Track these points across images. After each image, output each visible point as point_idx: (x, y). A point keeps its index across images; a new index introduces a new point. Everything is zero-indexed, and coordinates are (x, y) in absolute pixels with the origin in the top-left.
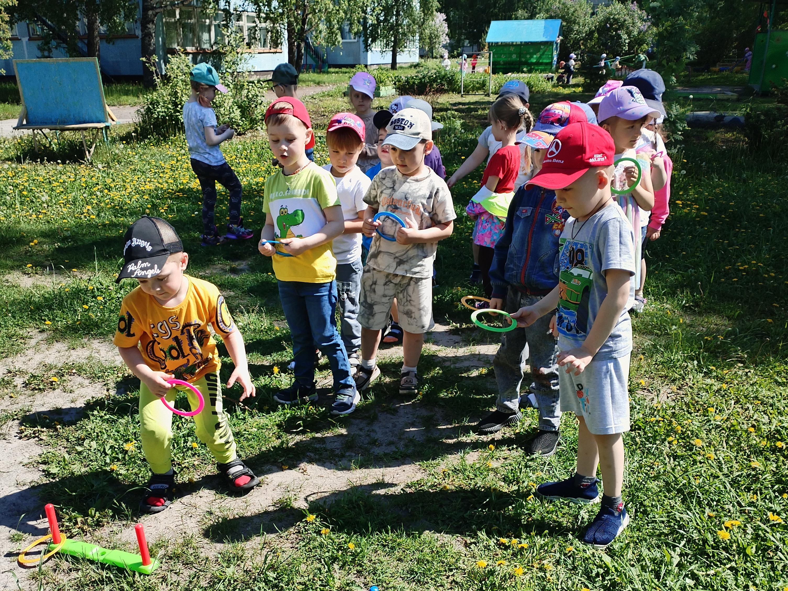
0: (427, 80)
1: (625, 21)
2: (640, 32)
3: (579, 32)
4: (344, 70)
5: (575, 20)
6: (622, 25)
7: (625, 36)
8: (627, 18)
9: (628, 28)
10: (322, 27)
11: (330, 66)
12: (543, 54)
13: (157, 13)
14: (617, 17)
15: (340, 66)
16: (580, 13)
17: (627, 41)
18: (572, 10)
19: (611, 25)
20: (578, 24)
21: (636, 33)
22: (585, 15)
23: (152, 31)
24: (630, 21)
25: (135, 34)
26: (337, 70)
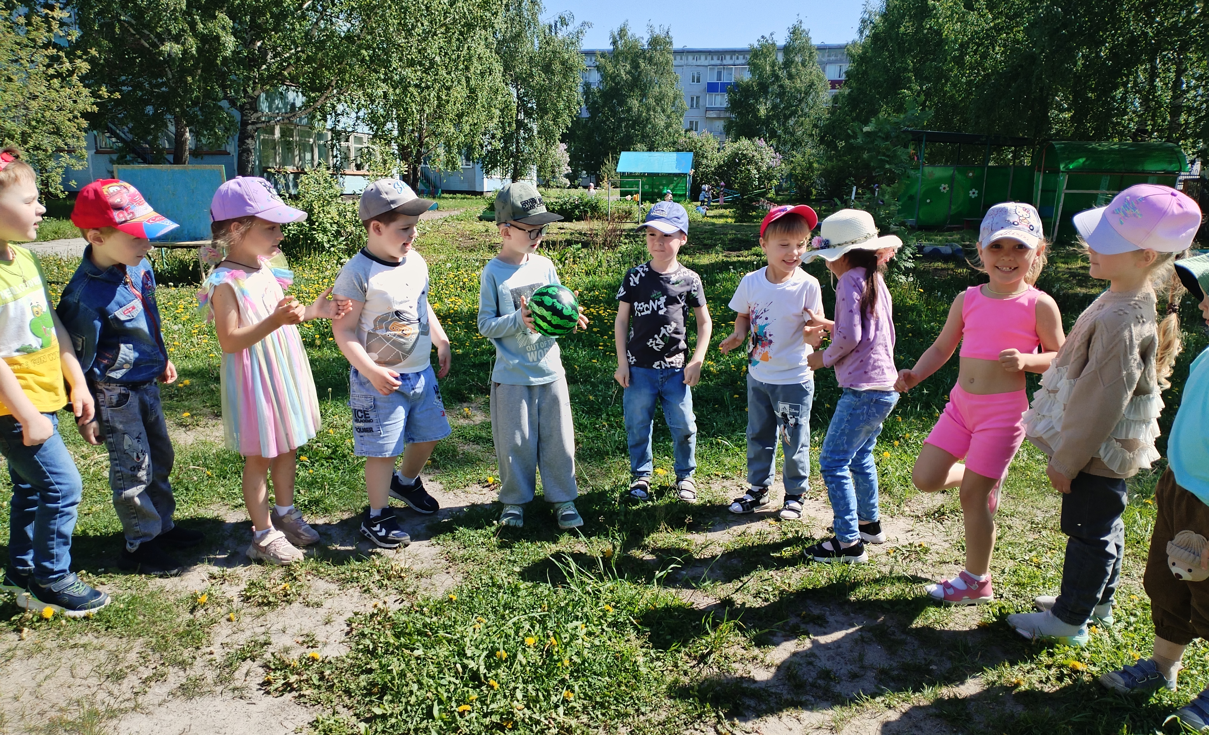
0: (568, 206)
1: (753, 156)
2: (769, 168)
3: (707, 166)
4: (459, 195)
5: (703, 154)
6: (751, 161)
7: (755, 172)
8: (756, 154)
9: (757, 164)
10: (441, 151)
11: (443, 192)
12: (676, 186)
13: (258, 128)
14: (745, 152)
15: (455, 192)
16: (708, 147)
17: (757, 176)
18: (700, 144)
19: (740, 160)
20: (706, 158)
21: (765, 169)
22: (713, 149)
23: (251, 147)
24: (759, 157)
25: (226, 151)
26: (451, 195)
